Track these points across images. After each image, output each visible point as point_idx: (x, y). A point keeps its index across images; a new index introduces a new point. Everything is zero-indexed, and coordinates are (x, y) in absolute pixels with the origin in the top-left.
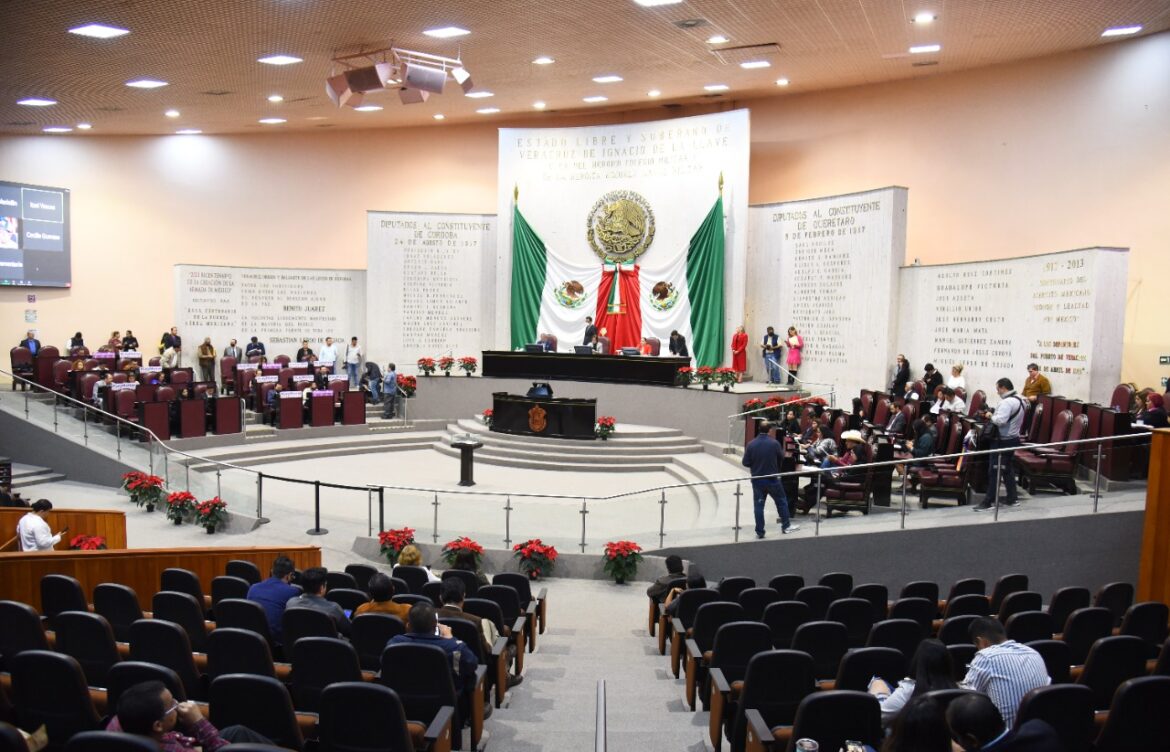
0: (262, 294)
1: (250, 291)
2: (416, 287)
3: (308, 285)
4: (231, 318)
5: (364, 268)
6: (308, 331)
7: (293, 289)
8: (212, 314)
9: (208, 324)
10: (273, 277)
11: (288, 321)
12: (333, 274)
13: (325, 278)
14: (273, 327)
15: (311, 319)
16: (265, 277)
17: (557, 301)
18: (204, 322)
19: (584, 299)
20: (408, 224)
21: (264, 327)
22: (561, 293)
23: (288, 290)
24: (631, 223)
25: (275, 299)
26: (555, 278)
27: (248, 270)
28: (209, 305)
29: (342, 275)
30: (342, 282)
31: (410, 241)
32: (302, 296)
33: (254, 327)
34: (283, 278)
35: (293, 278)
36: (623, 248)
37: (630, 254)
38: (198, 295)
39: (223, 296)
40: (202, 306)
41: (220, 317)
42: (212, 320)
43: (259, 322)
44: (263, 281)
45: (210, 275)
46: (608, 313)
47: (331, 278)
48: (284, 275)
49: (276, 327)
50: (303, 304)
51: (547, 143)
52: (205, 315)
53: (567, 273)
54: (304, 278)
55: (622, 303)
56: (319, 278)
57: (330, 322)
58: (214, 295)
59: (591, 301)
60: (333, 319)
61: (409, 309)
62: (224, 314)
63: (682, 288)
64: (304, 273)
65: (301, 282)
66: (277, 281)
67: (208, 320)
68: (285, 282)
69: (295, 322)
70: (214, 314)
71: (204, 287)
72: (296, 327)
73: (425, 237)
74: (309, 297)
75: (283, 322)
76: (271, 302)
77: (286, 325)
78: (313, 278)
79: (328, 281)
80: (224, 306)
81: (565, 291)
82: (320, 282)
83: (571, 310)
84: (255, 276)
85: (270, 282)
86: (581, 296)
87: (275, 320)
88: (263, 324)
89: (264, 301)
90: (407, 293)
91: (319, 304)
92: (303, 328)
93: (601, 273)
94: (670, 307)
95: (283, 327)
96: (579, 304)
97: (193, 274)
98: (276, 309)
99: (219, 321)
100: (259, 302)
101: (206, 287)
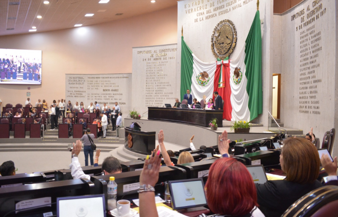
0: (95, 85)
1: (91, 84)
2: (151, 79)
3: (113, 81)
4: (84, 94)
5: (131, 73)
6: (112, 99)
7: (107, 82)
8: (77, 93)
9: (75, 96)
10: (99, 78)
11: (105, 95)
12: (121, 76)
13: (119, 78)
14: (99, 98)
15: (113, 94)
16: (97, 78)
17: (197, 83)
18: (74, 96)
19: (208, 81)
20: (148, 52)
21: (96, 98)
22: (199, 78)
23: (105, 83)
24: (227, 37)
25: (100, 86)
26: (197, 70)
27: (90, 75)
28: (75, 89)
29: (125, 76)
30: (125, 79)
31: (149, 59)
32: (110, 85)
33: (92, 98)
34: (103, 78)
35: (106, 78)
36: (224, 51)
37: (227, 54)
38: (72, 86)
39: (81, 86)
40: (73, 90)
41: (79, 94)
42: (77, 95)
43: (94, 96)
44: (96, 79)
45: (76, 78)
46: (219, 87)
47: (121, 77)
48: (104, 77)
49: (100, 98)
50: (111, 88)
51: (196, 4)
52: (74, 93)
53: (201, 68)
54: (111, 78)
55: (223, 82)
56: (116, 78)
57: (121, 95)
58: (77, 86)
59: (211, 82)
60: (122, 94)
61: (148, 90)
62: (81, 93)
63: (243, 70)
64: (111, 76)
65: (109, 79)
66: (101, 79)
67: (75, 95)
68: (105, 79)
69: (107, 96)
70: (78, 93)
71: (74, 82)
72: (108, 98)
73: (155, 57)
74: (113, 85)
75: (103, 96)
76: (98, 87)
77: (104, 97)
78: (114, 78)
79: (120, 79)
80: (81, 90)
81: (200, 77)
82: (117, 79)
83: (203, 87)
84: (93, 78)
85: (98, 80)
86: (207, 79)
87: (100, 95)
88: (95, 97)
89: (96, 87)
90: (147, 82)
91: (116, 88)
92: (110, 98)
93: (216, 66)
94: (240, 82)
95: (103, 98)
96: (206, 84)
97: (70, 78)
98: (100, 91)
99: (79, 95)
100: (94, 88)
101: (75, 82)
